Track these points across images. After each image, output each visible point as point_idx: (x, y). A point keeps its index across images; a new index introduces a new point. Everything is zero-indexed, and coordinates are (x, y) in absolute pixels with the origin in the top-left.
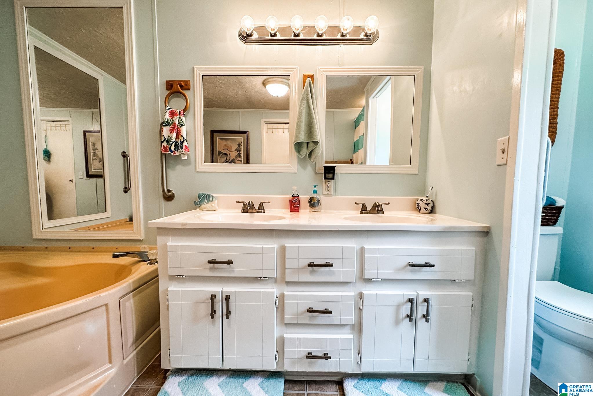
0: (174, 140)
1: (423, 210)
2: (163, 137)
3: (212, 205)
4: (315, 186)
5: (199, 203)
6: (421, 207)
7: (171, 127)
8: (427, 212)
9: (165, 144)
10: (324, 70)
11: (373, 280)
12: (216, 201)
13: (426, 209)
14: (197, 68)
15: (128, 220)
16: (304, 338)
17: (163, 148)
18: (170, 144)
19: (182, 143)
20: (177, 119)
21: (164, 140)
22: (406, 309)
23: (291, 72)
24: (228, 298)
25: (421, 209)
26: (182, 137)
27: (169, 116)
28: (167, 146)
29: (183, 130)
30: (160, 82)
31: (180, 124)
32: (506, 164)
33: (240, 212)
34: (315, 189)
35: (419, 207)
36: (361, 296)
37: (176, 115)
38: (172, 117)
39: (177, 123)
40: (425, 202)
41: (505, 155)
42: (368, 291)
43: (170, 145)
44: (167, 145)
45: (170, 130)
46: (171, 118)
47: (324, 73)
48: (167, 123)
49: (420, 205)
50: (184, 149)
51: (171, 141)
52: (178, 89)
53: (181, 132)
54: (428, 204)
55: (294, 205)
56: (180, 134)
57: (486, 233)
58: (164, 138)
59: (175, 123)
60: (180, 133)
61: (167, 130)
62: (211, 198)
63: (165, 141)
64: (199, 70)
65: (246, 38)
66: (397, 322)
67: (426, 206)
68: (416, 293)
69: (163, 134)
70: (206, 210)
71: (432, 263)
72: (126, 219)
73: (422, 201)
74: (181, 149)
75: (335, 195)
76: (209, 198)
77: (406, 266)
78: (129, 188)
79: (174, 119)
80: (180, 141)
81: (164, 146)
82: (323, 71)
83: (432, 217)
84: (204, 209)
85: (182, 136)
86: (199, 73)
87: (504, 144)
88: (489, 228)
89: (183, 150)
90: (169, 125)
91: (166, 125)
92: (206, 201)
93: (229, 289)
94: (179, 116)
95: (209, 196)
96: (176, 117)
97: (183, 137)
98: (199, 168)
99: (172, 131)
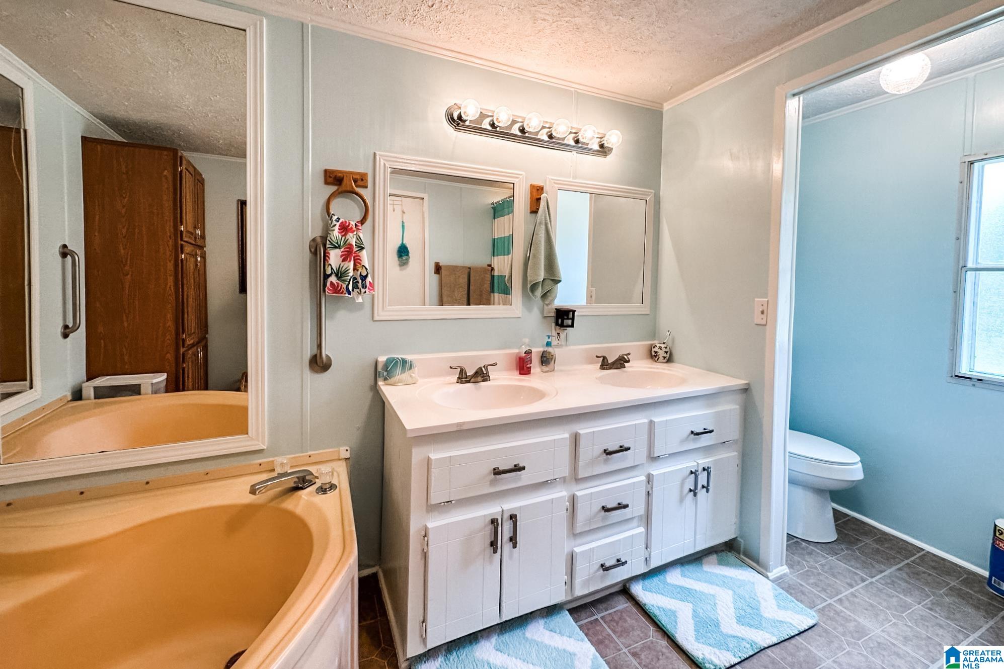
0: (351, 274)
1: (661, 359)
2: (330, 267)
3: (411, 376)
4: (549, 338)
5: (387, 374)
6: (660, 356)
7: (342, 250)
8: (665, 360)
9: (333, 279)
10: (555, 181)
11: (661, 457)
12: (416, 368)
13: (665, 358)
14: (380, 155)
15: (70, 398)
16: (598, 547)
17: (331, 287)
18: (347, 281)
19: (364, 278)
20: (354, 237)
21: (332, 273)
22: (690, 484)
23: (517, 180)
24: (513, 517)
25: (659, 357)
26: (364, 268)
27: (339, 232)
28: (338, 284)
29: (364, 255)
30: (313, 169)
31: (359, 247)
32: (766, 325)
33: (453, 383)
34: (549, 340)
35: (657, 355)
36: (649, 479)
37: (352, 231)
38: (343, 234)
39: (354, 244)
40: (664, 350)
41: (764, 316)
42: (657, 470)
43: (347, 283)
44: (338, 281)
45: (341, 256)
46: (342, 236)
47: (556, 186)
48: (337, 244)
49: (658, 354)
50: (369, 288)
51: (348, 276)
52: (352, 186)
53: (361, 259)
54: (666, 352)
55: (527, 365)
56: (360, 264)
57: (746, 390)
58: (332, 269)
59: (351, 245)
60: (359, 261)
61: (336, 255)
62: (408, 365)
63: (333, 275)
64: (384, 160)
65: (457, 121)
66: (682, 500)
67: (665, 355)
68: (696, 464)
69: (329, 263)
70: (402, 384)
71: (710, 428)
72: (65, 396)
73: (660, 348)
74: (363, 288)
75: (566, 345)
76: (405, 364)
77: (689, 436)
78: (75, 328)
79: (348, 237)
80: (361, 275)
81: (331, 282)
82: (554, 183)
83: (669, 367)
84: (398, 382)
85: (363, 266)
86: (385, 164)
87: (762, 305)
88: (748, 384)
89: (367, 290)
90: (339, 247)
91: (335, 247)
92: (399, 370)
93: (511, 505)
94: (355, 233)
95: (404, 362)
96: (351, 234)
97: (366, 269)
98: (378, 316)
99: (345, 258)
